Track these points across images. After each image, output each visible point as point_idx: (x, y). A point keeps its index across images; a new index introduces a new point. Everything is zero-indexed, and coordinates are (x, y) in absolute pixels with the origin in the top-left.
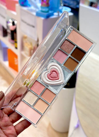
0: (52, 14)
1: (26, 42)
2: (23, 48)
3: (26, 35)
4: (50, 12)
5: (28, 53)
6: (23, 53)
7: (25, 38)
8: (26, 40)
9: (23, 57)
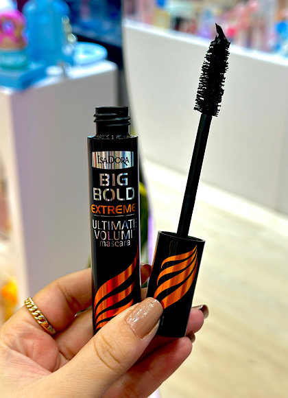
0: (42, 74)
4: (34, 66)
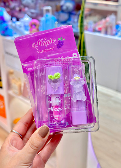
1: (14, 79)
2: (9, 86)
3: (12, 70)
5: (17, 91)
6: (11, 92)
7: (12, 73)
8: (13, 76)
9: (11, 98)
